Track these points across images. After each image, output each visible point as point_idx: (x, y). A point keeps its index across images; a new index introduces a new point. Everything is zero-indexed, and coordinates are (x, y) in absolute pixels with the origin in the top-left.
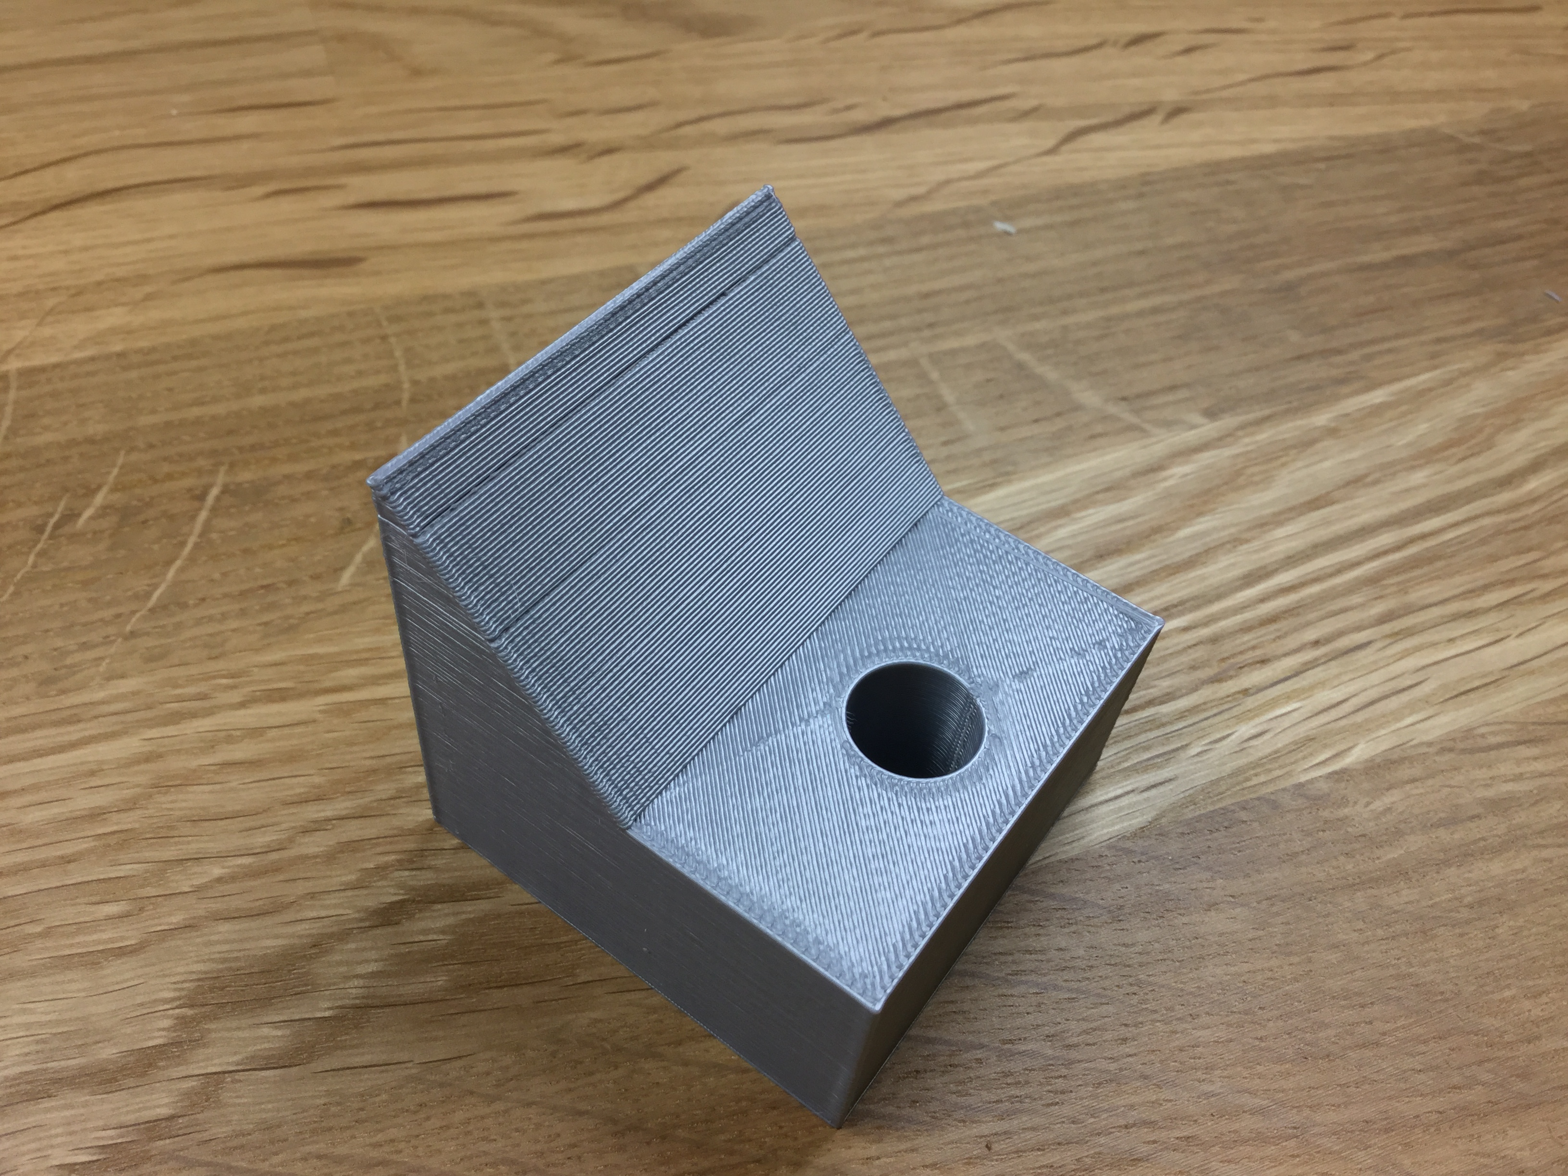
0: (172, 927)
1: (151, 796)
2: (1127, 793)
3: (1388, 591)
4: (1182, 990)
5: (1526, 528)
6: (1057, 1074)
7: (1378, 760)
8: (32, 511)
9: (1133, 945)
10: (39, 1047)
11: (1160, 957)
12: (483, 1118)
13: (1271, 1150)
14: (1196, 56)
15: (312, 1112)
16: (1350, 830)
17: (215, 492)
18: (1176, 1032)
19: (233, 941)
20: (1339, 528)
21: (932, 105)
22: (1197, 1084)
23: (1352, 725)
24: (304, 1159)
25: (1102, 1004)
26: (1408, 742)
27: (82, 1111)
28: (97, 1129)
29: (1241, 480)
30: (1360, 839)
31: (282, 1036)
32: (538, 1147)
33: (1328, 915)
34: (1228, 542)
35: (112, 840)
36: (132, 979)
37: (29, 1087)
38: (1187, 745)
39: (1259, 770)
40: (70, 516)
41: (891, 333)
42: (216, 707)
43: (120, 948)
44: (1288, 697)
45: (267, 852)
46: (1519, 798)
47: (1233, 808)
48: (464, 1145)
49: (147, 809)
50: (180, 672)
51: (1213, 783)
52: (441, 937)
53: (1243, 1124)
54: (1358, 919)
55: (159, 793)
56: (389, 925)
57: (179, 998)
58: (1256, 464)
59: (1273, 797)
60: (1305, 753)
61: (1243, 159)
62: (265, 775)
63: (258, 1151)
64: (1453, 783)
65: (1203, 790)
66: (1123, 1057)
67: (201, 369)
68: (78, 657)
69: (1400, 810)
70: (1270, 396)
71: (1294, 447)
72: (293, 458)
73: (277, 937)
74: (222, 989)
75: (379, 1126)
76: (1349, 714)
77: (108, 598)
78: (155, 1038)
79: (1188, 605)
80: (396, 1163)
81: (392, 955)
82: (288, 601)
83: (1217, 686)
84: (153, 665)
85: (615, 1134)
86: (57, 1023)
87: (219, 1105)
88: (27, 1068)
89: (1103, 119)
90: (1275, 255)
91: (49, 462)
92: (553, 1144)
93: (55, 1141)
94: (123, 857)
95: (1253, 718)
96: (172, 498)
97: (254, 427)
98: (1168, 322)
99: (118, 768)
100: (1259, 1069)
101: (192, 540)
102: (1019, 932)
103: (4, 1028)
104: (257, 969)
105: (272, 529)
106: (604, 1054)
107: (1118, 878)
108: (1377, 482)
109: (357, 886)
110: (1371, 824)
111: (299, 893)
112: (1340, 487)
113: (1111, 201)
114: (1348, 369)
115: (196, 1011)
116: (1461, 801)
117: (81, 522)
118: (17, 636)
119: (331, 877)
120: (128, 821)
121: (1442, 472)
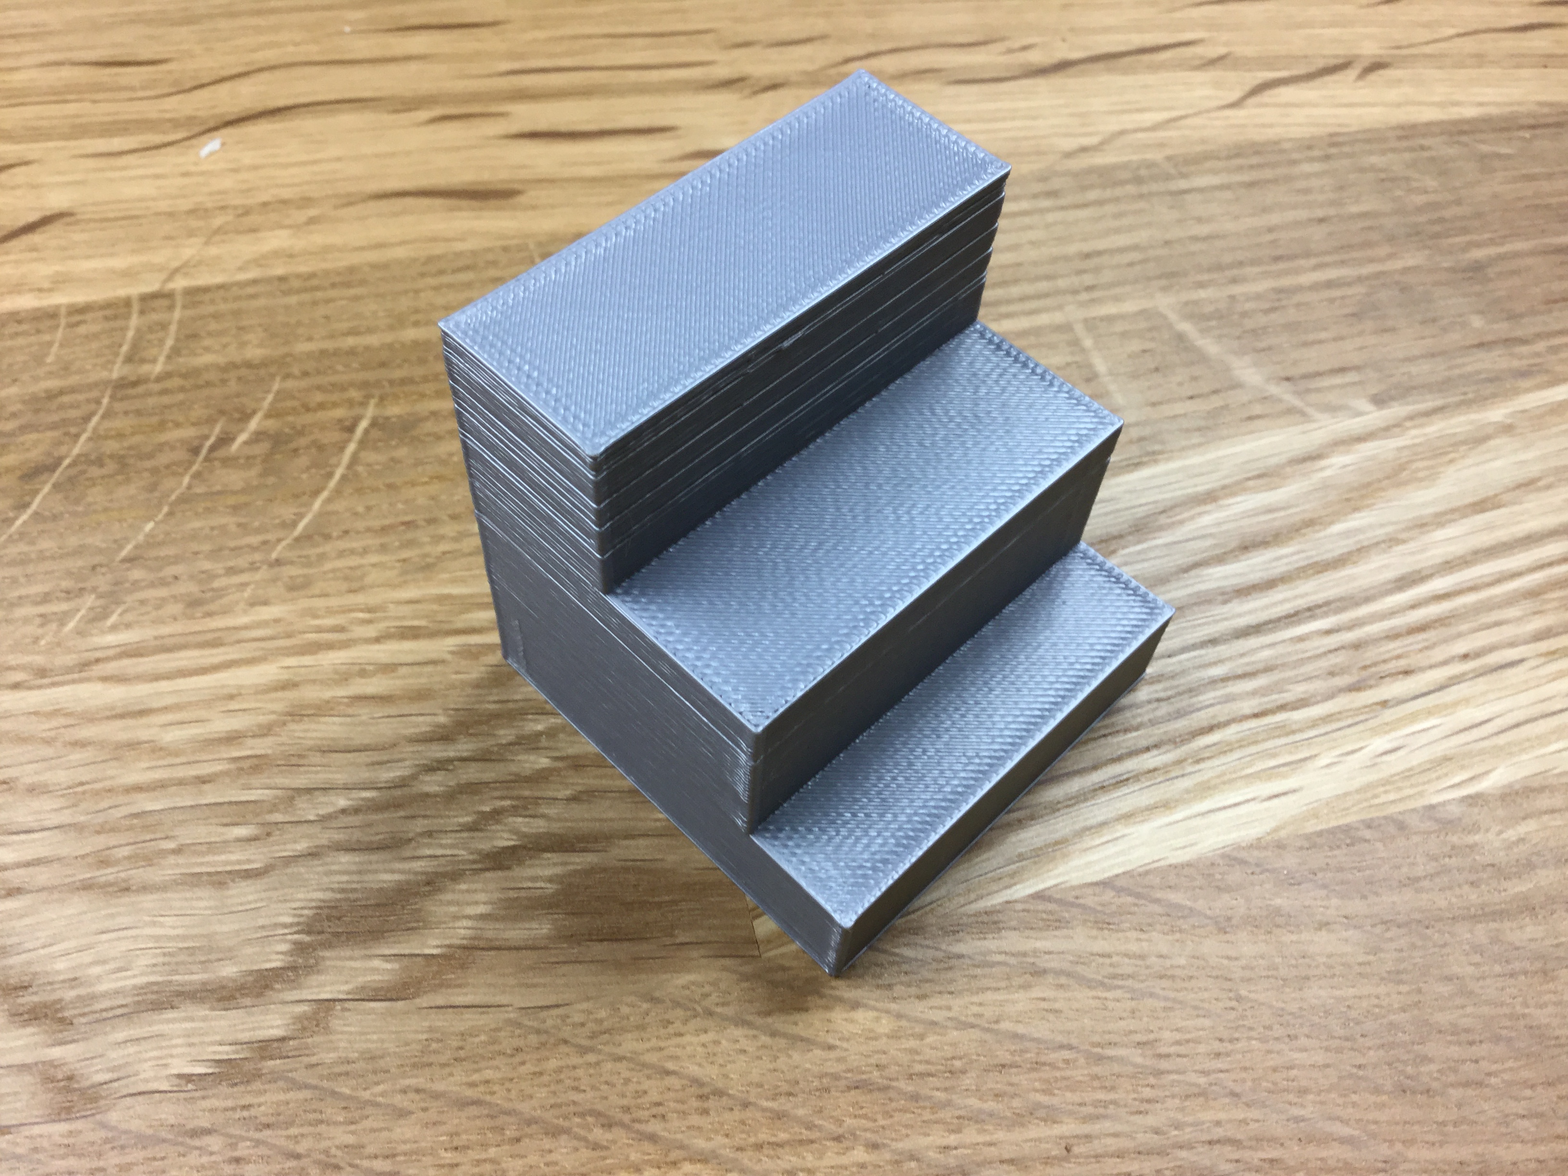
0: (295, 854)
1: (284, 724)
2: (1247, 801)
3: (1549, 606)
4: (1283, 1010)
6: (1145, 1083)
7: (1517, 787)
8: (188, 433)
9: (1236, 959)
10: (167, 959)
11: (1264, 974)
12: (574, 1067)
15: (414, 1046)
16: (1478, 858)
17: (364, 424)
18: (1269, 1052)
19: (352, 873)
20: (1503, 535)
21: (1113, 48)
22: (1288, 1106)
23: (1494, 747)
24: (404, 1091)
25: (1198, 1016)
26: (1551, 770)
27: (201, 1024)
28: (213, 1043)
29: (1404, 475)
30: (1489, 869)
31: (392, 970)
32: (625, 1102)
33: (1445, 945)
34: (1384, 541)
35: (245, 764)
36: (256, 901)
37: (154, 997)
38: (1316, 756)
39: (1388, 788)
40: (225, 440)
41: (1046, 295)
42: (352, 640)
43: (247, 870)
44: (1430, 712)
45: (389, 788)
47: (1357, 825)
48: (554, 1093)
49: (280, 736)
50: (320, 603)
51: (1338, 797)
52: (550, 886)
53: (1331, 1153)
54: (1476, 953)
55: (293, 721)
56: (499, 869)
57: (298, 924)
58: (1422, 459)
59: (1400, 817)
60: (1440, 773)
61: (1441, 123)
62: (393, 711)
63: (360, 1080)
65: (1328, 804)
66: (1214, 1072)
67: (356, 298)
68: (224, 581)
69: (1534, 842)
70: (1443, 386)
71: (1464, 443)
73: (393, 872)
74: (339, 919)
75: (476, 1066)
76: (1492, 735)
77: (256, 524)
78: (273, 960)
79: (1333, 606)
80: (489, 1104)
81: (500, 900)
82: (426, 539)
83: (1354, 695)
84: (295, 594)
85: (700, 1097)
86: (184, 938)
87: (327, 1030)
88: (153, 979)
89: (1295, 72)
90: (1465, 231)
91: (208, 384)
92: (639, 1101)
93: (175, 1051)
94: (255, 781)
95: (1386, 732)
96: (323, 428)
97: (405, 361)
98: (1343, 298)
99: (257, 693)
100: (1354, 1098)
101: (339, 473)
102: (1120, 935)
103: (135, 938)
104: (372, 902)
105: (416, 465)
106: (695, 1017)
107: (1228, 889)
108: (1548, 487)
109: (472, 828)
110: (1502, 854)
111: (418, 830)
112: (1509, 490)
113: (1294, 162)
114: (1532, 361)
115: (313, 938)
117: (235, 446)
118: (168, 556)
119: (448, 816)
120: (262, 747)
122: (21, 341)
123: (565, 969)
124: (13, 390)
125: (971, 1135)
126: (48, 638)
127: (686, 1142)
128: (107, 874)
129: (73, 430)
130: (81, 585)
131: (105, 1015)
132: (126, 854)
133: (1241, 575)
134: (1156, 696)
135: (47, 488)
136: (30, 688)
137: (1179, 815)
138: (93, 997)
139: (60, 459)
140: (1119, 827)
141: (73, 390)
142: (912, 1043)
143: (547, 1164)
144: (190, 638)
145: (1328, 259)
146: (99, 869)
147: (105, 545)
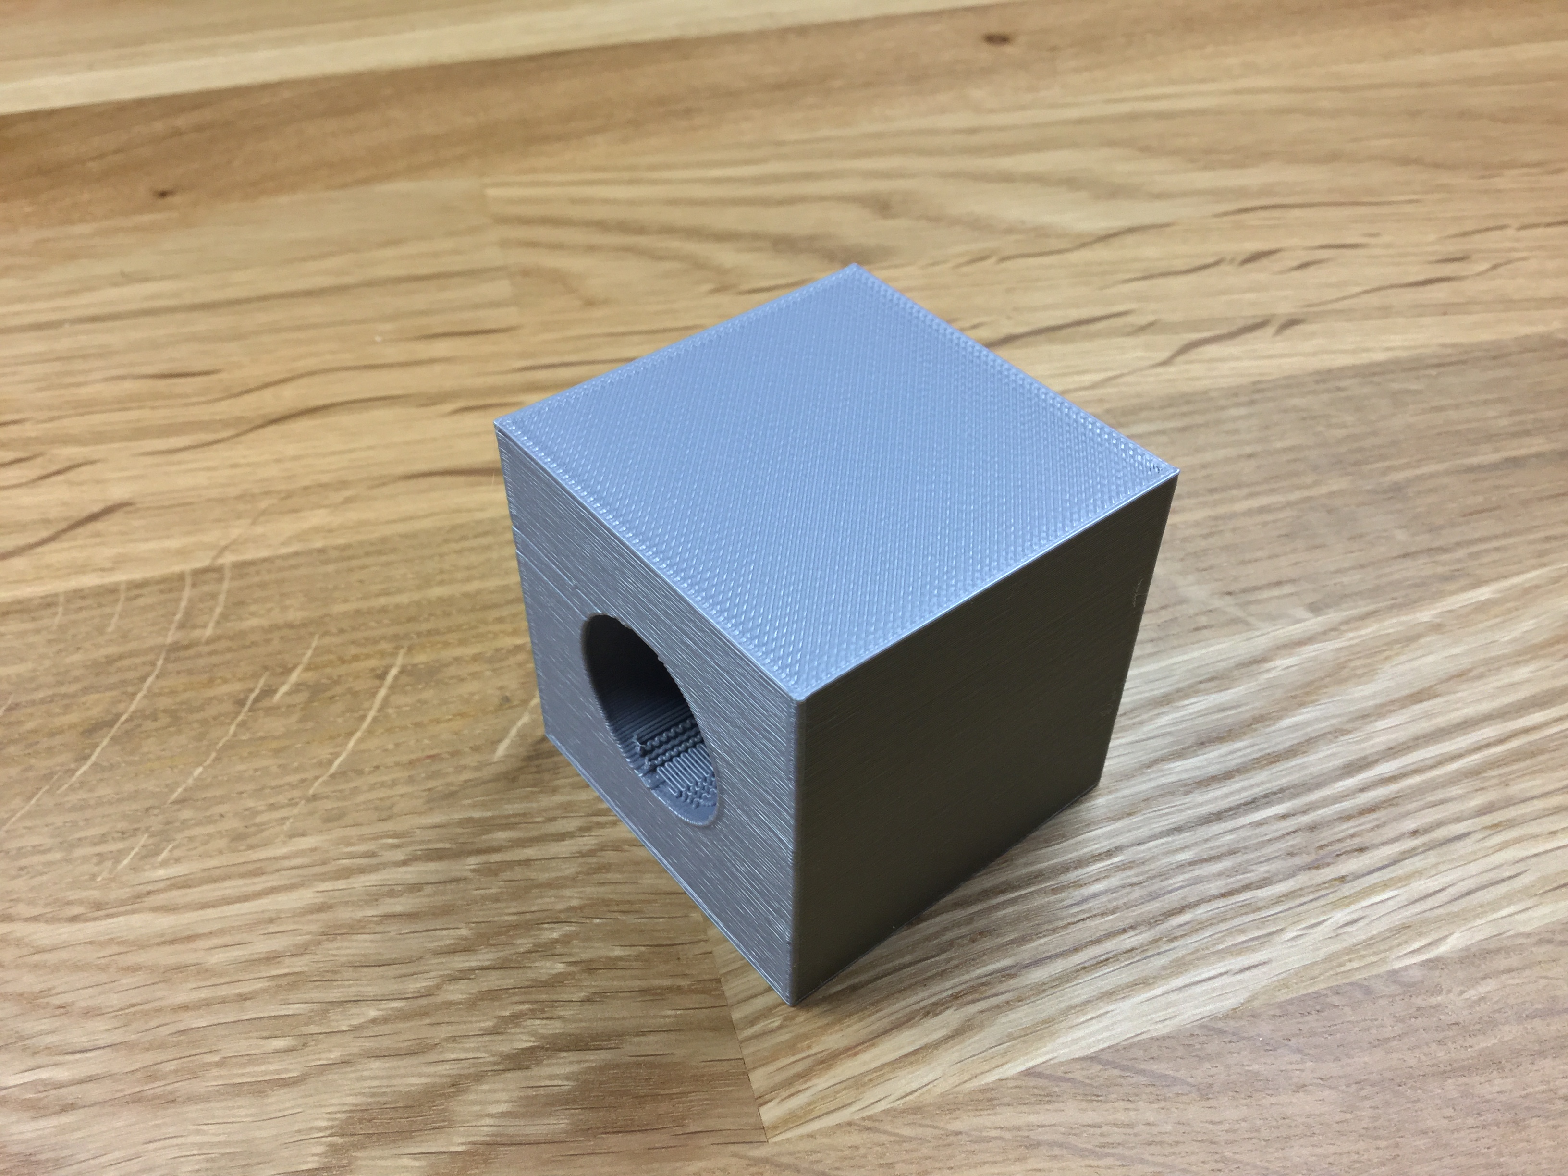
0: (330, 1062)
1: (319, 943)
2: (1221, 974)
3: (1489, 783)
7: (1473, 950)
8: (235, 687)
9: (1220, 1123)
10: (209, 1165)
11: (1247, 1136)
14: (1311, 270)
16: (1442, 1017)
17: (394, 672)
19: (382, 1078)
20: (1441, 721)
21: (1053, 323)
23: (1448, 914)
26: (1504, 933)
29: (1344, 673)
30: (1453, 1027)
31: (419, 1167)
33: (1417, 1101)
34: (1330, 733)
35: (283, 982)
36: (292, 1108)
38: (1282, 930)
39: (1352, 956)
40: (268, 692)
42: (381, 864)
43: (284, 1079)
44: (1385, 885)
45: (417, 997)
47: (1325, 992)
49: (315, 954)
50: (353, 832)
51: (1306, 967)
52: (566, 1083)
54: (1448, 1107)
55: (327, 940)
56: (519, 1069)
57: (332, 1127)
58: (1359, 658)
59: (1366, 983)
60: (1400, 940)
61: (1354, 367)
64: (1550, 975)
65: (1296, 974)
67: (388, 564)
68: (266, 817)
69: (1495, 999)
70: (1375, 592)
71: (1397, 642)
72: (462, 642)
73: (420, 1075)
74: (370, 1120)
76: (1446, 903)
77: (296, 764)
78: (308, 1162)
79: (1286, 793)
81: (520, 1098)
83: (1314, 872)
84: (330, 825)
86: (226, 1144)
89: (1217, 332)
90: (1383, 458)
91: (254, 644)
94: (292, 997)
95: (1348, 905)
96: (357, 676)
97: (431, 615)
98: (1275, 521)
99: (294, 916)
101: (372, 714)
102: (1108, 1106)
103: (181, 1146)
104: (401, 1104)
105: (441, 705)
107: (1208, 1057)
108: (1481, 676)
109: (494, 1032)
110: (1465, 1012)
111: (444, 1036)
112: (1442, 682)
113: (1223, 408)
114: (1454, 567)
115: (346, 1139)
116: (1559, 993)
117: (277, 697)
118: (215, 797)
119: (471, 1022)
120: (299, 965)
121: (1548, 667)
122: (84, 614)
123: (582, 1160)
124: (77, 657)
126: (105, 875)
128: (156, 1088)
129: (130, 689)
130: (136, 826)
132: (172, 1068)
133: (1198, 768)
134: (1129, 880)
135: (105, 742)
136: (87, 921)
137: (1158, 991)
139: (118, 716)
140: (1101, 1004)
141: (132, 654)
144: (234, 869)
145: (1258, 489)
146: (146, 1084)
147: (158, 790)
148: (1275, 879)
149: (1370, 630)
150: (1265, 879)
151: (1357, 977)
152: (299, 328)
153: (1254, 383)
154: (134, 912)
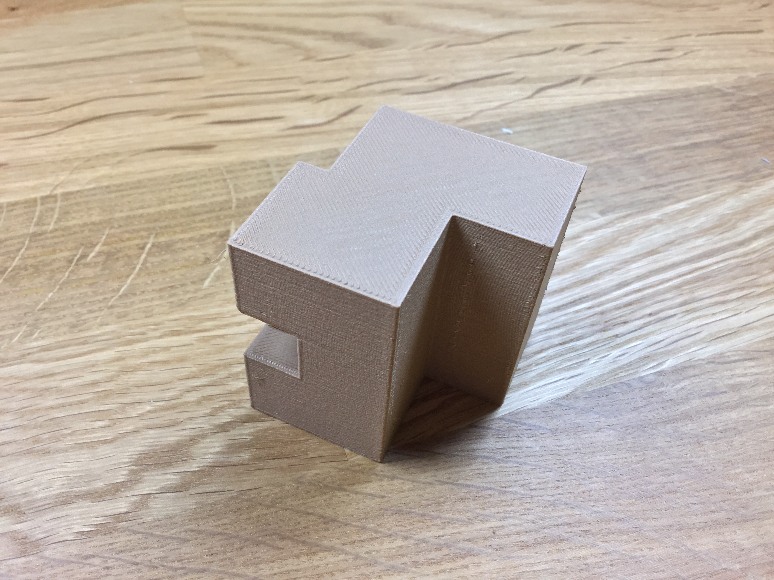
0: (128, 431)
1: (119, 376)
2: (561, 380)
3: (684, 292)
4: (584, 466)
5: (751, 264)
6: (526, 502)
7: (678, 367)
8: (67, 254)
9: (562, 446)
10: (69, 482)
11: (574, 452)
12: (265, 515)
13: (625, 537)
14: (599, 54)
15: (189, 511)
16: (664, 397)
17: (149, 246)
18: (580, 484)
19: (155, 438)
20: (662, 264)
21: (475, 77)
22: (590, 507)
23: (667, 351)
24: (186, 531)
25: (547, 471)
26: (693, 359)
27: (87, 509)
28: (94, 517)
29: (616, 243)
30: (669, 401)
31: (176, 479)
32: (290, 528)
33: (653, 435)
34: (610, 270)
35: (102, 394)
36: (110, 453)
37: (64, 499)
38: (589, 359)
39: (622, 370)
40: (84, 256)
42: (147, 338)
43: (105, 440)
44: (637, 338)
45: (170, 400)
46: (745, 384)
47: (609, 387)
48: (257, 527)
49: (117, 381)
50: (133, 323)
51: (600, 376)
52: (248, 437)
53: (612, 525)
54: (668, 437)
55: (123, 374)
56: (224, 432)
57: (131, 462)
58: (623, 236)
59: (628, 382)
60: (644, 363)
61: (620, 100)
63: (165, 528)
64: (713, 377)
65: (596, 379)
66: (556, 495)
67: (143, 193)
68: (87, 316)
69: (689, 389)
70: (631, 205)
71: (640, 228)
72: (183, 232)
73: (174, 436)
74: (150, 458)
75: (219, 518)
77: (101, 291)
78: (120, 478)
79: (590, 297)
80: (226, 534)
81: (225, 445)
82: (181, 293)
83: (603, 333)
84: (121, 320)
85: (324, 523)
86: (77, 472)
87: (148, 507)
88: (63, 490)
89: (555, 83)
90: (634, 143)
91: (75, 233)
92: (297, 527)
93: (75, 522)
94: (107, 401)
95: (620, 347)
96: (129, 248)
97: (166, 218)
99: (105, 363)
100: (620, 501)
101: (138, 267)
102: (509, 440)
103: (54, 473)
104: (165, 450)
105: (174, 262)
106: (320, 488)
107: (555, 417)
108: (680, 243)
109: (210, 415)
111: (185, 417)
112: (662, 246)
113: (557, 119)
114: (667, 193)
115: (138, 467)
116: (717, 385)
117: (89, 258)
118: (60, 307)
119: (199, 411)
120: (109, 386)
121: (711, 239)
123: (257, 472)
125: (449, 530)
126: (5, 345)
127: (319, 543)
128: (39, 446)
129: (12, 255)
130: (19, 322)
131: (41, 508)
132: (47, 437)
135: (1, 281)
137: (531, 388)
138: (34, 501)
139: (6, 269)
141: (11, 238)
142: (420, 492)
143: (255, 558)
144: (72, 342)
146: (34, 444)
147: (30, 304)
148: (585, 336)
149: (628, 223)
150: (580, 336)
151: (624, 380)
152: (89, 77)
153: (573, 107)
154: (22, 363)
